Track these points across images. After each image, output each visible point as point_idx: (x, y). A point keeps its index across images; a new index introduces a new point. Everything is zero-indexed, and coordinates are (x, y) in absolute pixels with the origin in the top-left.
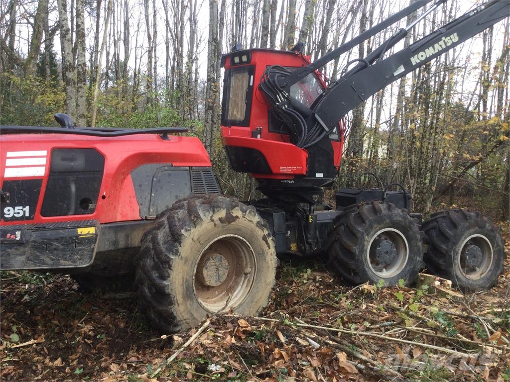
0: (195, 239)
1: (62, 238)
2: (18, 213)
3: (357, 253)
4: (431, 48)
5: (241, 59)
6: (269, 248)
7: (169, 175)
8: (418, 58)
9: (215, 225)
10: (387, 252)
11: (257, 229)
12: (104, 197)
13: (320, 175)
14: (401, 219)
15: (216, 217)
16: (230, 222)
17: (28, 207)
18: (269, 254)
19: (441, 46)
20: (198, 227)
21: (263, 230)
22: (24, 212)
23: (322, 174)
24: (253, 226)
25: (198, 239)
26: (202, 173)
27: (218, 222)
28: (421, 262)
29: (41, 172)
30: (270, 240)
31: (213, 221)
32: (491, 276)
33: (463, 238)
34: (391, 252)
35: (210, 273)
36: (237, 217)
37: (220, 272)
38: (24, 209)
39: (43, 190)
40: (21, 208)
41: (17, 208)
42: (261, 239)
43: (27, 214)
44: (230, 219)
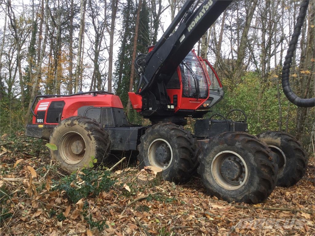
0: (58, 131)
2: (40, 121)
3: (140, 151)
4: (198, 17)
6: (91, 140)
7: (92, 110)
8: (191, 27)
9: (66, 126)
10: (161, 154)
11: (85, 130)
12: (63, 117)
13: (151, 109)
15: (66, 124)
16: (72, 126)
17: (42, 120)
18: (91, 143)
19: (203, 12)
20: (59, 126)
21: (88, 131)
24: (83, 129)
25: (59, 131)
27: (67, 125)
30: (92, 137)
31: (65, 124)
34: (164, 155)
35: (74, 148)
36: (75, 124)
37: (78, 149)
39: (46, 114)
41: (40, 119)
42: (87, 135)
43: (42, 122)
44: (72, 125)
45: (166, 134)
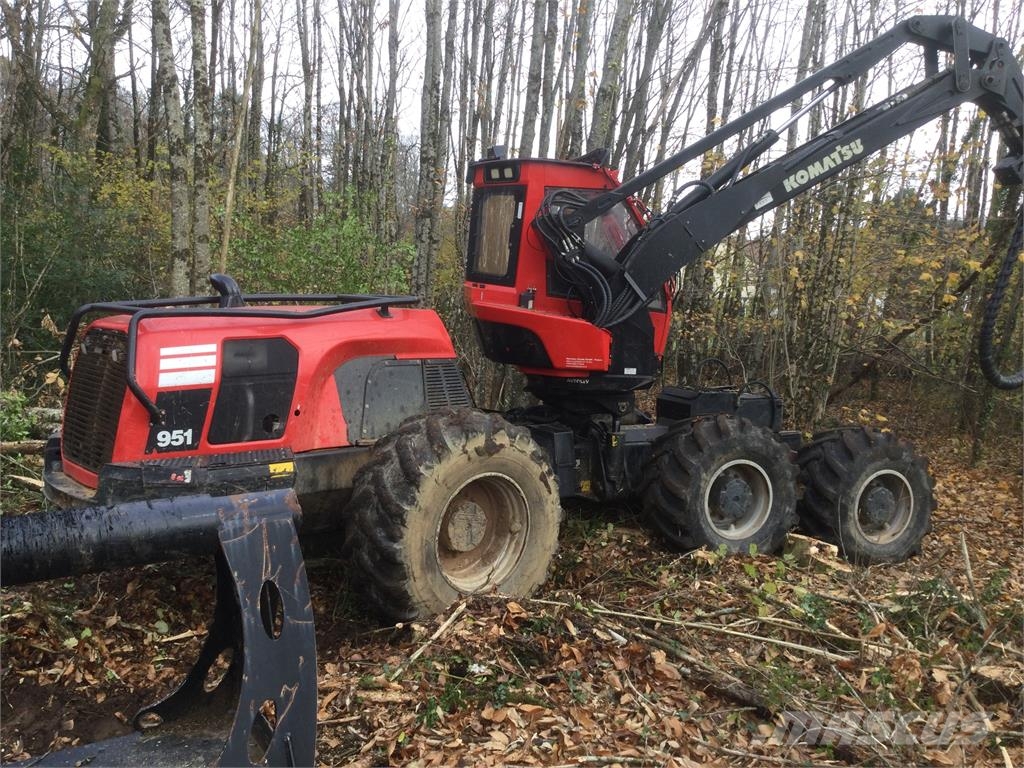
0: (440, 482)
1: (249, 479)
2: (177, 440)
3: (689, 499)
4: (817, 164)
5: (502, 173)
6: (550, 492)
7: (391, 373)
8: (796, 181)
9: (469, 459)
10: (737, 499)
11: (533, 463)
12: (297, 413)
13: (631, 371)
14: (760, 445)
15: (470, 448)
16: (491, 454)
17: (190, 431)
18: (549, 502)
19: (834, 160)
20: (444, 462)
21: (540, 465)
22: (186, 438)
23: (635, 370)
24: (526, 458)
25: (444, 481)
26: (440, 368)
27: (474, 455)
28: (792, 515)
29: (208, 377)
30: (551, 480)
31: (466, 452)
32: (908, 539)
33: (863, 476)
34: (744, 498)
35: (458, 531)
36: (502, 446)
37: (474, 530)
38: (185, 434)
39: (212, 404)
40: (181, 432)
41: (175, 432)
42: (537, 479)
43: (189, 442)
44: (491, 449)
45: (764, 448)
